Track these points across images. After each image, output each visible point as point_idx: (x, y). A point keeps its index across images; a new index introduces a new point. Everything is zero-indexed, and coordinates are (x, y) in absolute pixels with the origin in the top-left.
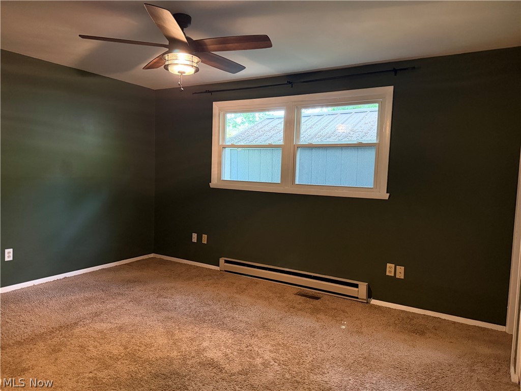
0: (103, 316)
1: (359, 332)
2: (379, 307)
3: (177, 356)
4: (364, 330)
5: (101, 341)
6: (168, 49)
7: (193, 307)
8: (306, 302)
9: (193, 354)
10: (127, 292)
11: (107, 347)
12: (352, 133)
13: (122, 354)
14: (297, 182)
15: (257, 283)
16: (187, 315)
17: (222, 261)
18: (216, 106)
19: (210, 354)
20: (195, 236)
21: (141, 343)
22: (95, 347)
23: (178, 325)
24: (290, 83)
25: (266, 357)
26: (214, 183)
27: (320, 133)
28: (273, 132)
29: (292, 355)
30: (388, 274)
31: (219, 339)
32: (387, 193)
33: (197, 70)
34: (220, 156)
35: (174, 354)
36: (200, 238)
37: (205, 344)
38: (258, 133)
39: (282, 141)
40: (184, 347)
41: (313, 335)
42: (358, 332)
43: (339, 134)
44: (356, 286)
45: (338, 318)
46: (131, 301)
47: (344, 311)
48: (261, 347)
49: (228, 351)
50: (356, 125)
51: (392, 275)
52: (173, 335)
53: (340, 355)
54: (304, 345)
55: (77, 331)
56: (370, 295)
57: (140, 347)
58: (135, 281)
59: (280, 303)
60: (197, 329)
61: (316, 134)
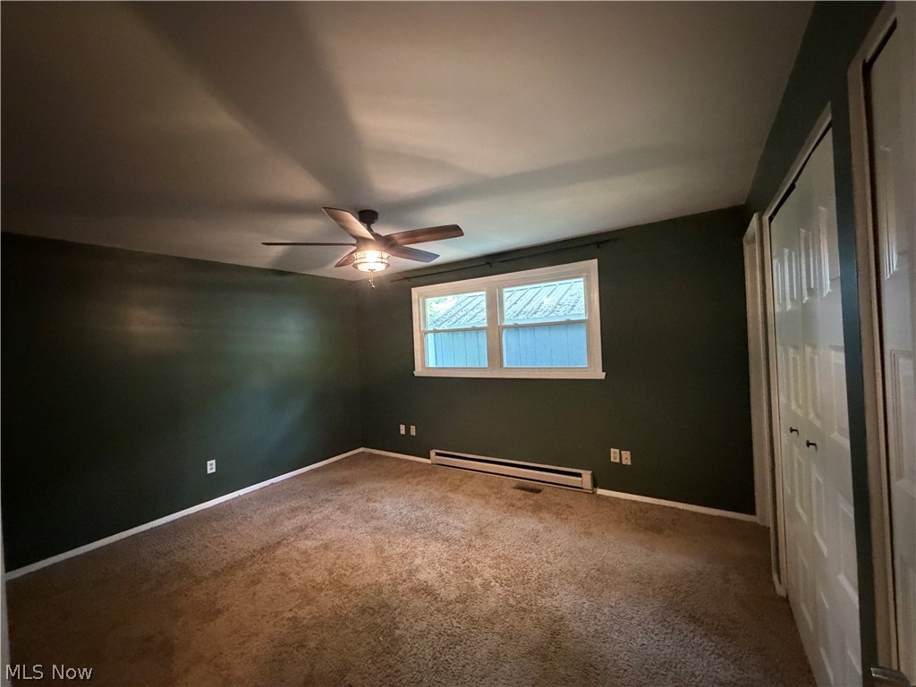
0: (308, 531)
1: (589, 534)
2: (607, 498)
3: (387, 581)
4: (594, 530)
5: (305, 565)
6: (355, 248)
7: (404, 512)
8: (526, 497)
9: (404, 576)
10: (335, 498)
11: (310, 572)
12: (558, 307)
13: (327, 582)
14: (505, 366)
15: (472, 477)
16: (399, 524)
17: (433, 453)
18: (415, 292)
19: (422, 576)
20: (402, 427)
21: (347, 565)
22: (297, 574)
23: (388, 538)
24: (488, 263)
25: (487, 576)
26: (419, 371)
27: (525, 310)
28: (476, 311)
29: (514, 571)
30: (612, 460)
31: (433, 553)
32: (603, 371)
33: (388, 265)
34: (422, 343)
35: (384, 578)
36: (408, 430)
37: (418, 561)
38: (460, 313)
39: (485, 321)
40: (394, 567)
41: (537, 540)
42: (586, 533)
43: (545, 309)
44: (579, 475)
45: (563, 517)
46: (339, 508)
47: (568, 506)
48: (479, 562)
49: (443, 570)
50: (562, 298)
51: (618, 461)
52: (382, 551)
53: (570, 568)
54: (527, 555)
55: (279, 552)
56: (595, 484)
57: (346, 570)
58: (343, 483)
59: (497, 501)
60: (408, 541)
61: (521, 310)
